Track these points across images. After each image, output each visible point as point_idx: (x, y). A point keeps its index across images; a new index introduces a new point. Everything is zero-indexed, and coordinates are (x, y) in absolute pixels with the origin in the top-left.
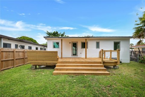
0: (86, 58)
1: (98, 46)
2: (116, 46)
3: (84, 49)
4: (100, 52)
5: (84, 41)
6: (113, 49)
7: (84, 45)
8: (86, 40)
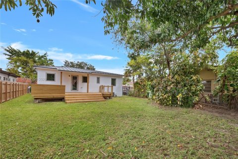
0: (88, 92)
1: (98, 82)
3: (86, 84)
4: (100, 87)
5: (86, 75)
6: (110, 84)
7: (85, 80)
8: (88, 75)
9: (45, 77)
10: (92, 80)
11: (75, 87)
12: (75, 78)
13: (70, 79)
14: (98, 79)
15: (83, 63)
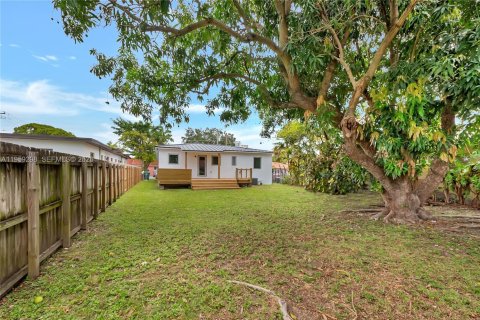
0: (219, 178)
1: (234, 163)
2: (257, 164)
3: (217, 167)
5: (216, 155)
6: (252, 167)
7: (216, 161)
8: (219, 155)
9: (167, 159)
10: (225, 161)
11: (202, 171)
12: (202, 159)
13: (196, 160)
14: (234, 159)
15: (214, 129)
